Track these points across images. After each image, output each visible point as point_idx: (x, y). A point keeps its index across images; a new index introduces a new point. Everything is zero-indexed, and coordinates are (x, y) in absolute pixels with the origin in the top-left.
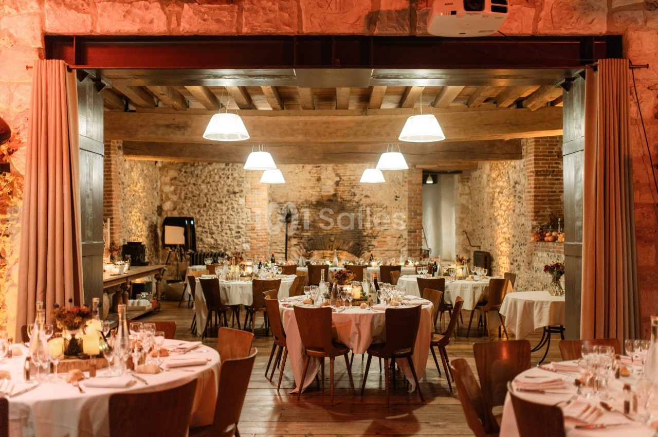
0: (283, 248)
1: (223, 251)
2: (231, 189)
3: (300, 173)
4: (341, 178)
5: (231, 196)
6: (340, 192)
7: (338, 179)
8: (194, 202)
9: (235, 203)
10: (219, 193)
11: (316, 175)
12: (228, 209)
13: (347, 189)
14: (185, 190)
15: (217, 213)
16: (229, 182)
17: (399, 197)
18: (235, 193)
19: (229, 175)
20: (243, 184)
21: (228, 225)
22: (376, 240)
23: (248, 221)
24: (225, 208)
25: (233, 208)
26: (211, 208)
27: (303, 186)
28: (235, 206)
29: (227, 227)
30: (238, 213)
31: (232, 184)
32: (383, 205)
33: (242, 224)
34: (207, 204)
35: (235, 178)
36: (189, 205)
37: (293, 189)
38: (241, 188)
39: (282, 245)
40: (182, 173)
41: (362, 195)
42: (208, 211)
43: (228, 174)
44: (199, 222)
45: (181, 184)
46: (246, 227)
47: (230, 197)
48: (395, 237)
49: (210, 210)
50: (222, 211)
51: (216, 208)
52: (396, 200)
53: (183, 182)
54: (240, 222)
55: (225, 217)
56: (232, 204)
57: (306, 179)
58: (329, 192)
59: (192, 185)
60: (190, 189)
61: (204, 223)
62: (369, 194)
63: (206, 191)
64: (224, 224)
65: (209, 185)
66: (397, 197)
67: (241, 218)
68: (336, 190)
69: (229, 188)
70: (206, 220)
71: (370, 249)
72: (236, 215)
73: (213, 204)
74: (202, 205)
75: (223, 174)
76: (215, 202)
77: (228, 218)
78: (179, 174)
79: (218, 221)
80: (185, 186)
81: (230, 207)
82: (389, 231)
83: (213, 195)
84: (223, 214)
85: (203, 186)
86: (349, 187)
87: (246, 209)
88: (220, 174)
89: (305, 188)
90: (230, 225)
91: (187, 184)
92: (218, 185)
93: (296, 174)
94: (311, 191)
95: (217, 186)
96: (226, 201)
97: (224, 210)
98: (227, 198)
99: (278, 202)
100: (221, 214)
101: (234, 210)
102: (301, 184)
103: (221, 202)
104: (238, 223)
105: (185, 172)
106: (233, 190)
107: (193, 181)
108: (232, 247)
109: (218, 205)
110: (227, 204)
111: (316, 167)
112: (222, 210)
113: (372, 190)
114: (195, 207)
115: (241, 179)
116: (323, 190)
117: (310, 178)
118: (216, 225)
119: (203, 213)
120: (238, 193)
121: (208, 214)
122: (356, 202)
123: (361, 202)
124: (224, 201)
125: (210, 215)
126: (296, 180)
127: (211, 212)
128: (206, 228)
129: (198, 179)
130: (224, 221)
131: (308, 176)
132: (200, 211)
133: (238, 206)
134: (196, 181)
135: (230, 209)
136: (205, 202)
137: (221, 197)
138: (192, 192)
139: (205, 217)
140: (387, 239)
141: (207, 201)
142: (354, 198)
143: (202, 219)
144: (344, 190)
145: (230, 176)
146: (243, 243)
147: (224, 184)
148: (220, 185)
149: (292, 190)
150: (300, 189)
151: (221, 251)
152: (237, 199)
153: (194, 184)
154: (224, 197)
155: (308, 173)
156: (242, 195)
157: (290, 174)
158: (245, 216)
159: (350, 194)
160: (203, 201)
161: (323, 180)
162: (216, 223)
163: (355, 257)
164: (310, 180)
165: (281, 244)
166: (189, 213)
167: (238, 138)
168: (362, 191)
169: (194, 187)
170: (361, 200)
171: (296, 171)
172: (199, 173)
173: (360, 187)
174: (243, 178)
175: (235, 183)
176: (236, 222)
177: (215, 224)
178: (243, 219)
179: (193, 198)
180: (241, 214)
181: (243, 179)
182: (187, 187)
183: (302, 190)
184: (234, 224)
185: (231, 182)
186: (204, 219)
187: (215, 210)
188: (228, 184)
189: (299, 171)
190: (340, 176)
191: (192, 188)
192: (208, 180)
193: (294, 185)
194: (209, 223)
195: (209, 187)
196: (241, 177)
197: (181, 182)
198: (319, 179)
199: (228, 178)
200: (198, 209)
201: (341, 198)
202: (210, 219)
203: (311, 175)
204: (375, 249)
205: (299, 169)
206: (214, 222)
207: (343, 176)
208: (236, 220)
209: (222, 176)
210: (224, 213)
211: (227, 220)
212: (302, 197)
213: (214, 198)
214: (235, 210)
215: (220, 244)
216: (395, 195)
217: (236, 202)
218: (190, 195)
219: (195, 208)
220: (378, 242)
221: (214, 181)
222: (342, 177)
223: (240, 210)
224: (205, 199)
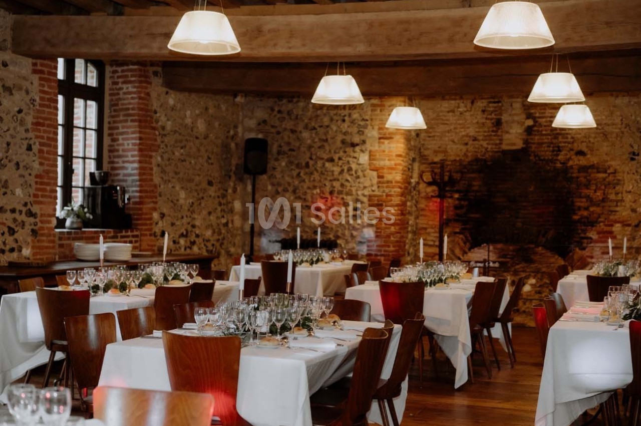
0: (437, 237)
1: (333, 238)
2: (348, 138)
3: (467, 114)
4: (535, 122)
5: (347, 150)
6: (534, 146)
7: (530, 122)
8: (292, 159)
9: (354, 162)
10: (329, 145)
11: (493, 116)
12: (342, 171)
13: (546, 141)
14: (277, 141)
15: (325, 177)
16: (345, 127)
17: (638, 155)
18: (354, 145)
19: (345, 116)
20: (366, 131)
21: (341, 196)
22: (594, 228)
23: (373, 191)
24: (337, 170)
25: (350, 169)
26: (316, 169)
27: (471, 134)
28: (354, 166)
29: (339, 201)
30: (358, 177)
31: (350, 130)
32: (609, 167)
33: (364, 195)
34: (311, 163)
35: (354, 120)
36: (284, 164)
37: (456, 140)
38: (363, 138)
39: (435, 232)
40: (275, 113)
41: (572, 150)
42: (312, 173)
43: (343, 115)
44: (298, 191)
45: (273, 130)
46: (369, 200)
47: (345, 152)
48: (629, 225)
49: (315, 173)
50: (333, 175)
51: (323, 170)
52: (632, 159)
53: (276, 127)
54: (360, 193)
55: (337, 185)
56: (348, 162)
57: (477, 123)
58: (514, 144)
59: (287, 133)
60: (286, 139)
61: (305, 193)
62: (585, 150)
63: (309, 141)
64: (336, 194)
65: (314, 131)
66: (634, 154)
67: (362, 186)
68: (526, 142)
69: (344, 137)
70: (309, 188)
71: (585, 245)
72: (354, 181)
73: (320, 163)
74: (304, 164)
75: (336, 114)
76: (322, 159)
77: (342, 185)
78: (270, 114)
79: (328, 189)
80: (278, 133)
81: (346, 168)
82: (618, 213)
83: (319, 147)
84: (335, 180)
85: (306, 134)
86: (550, 137)
87: (371, 172)
88: (332, 115)
89: (475, 139)
90: (345, 197)
91: (281, 130)
92: (328, 132)
93: (461, 113)
94: (484, 144)
95: (326, 134)
96: (340, 159)
97: (336, 173)
98: (341, 154)
99: (430, 161)
100: (332, 178)
101: (351, 173)
102: (468, 131)
103: (331, 160)
104: (358, 195)
105: (279, 112)
106: (351, 140)
107: (289, 124)
108: (347, 232)
109: (327, 165)
110: (340, 163)
111: (495, 102)
112: (333, 171)
113: (590, 141)
114: (293, 167)
115: (362, 123)
116: (504, 142)
117: (484, 121)
118: (324, 196)
119: (304, 177)
120: (357, 145)
121: (312, 179)
122: (561, 163)
123: (571, 163)
124: (336, 157)
125: (314, 180)
126: (460, 124)
127: (316, 176)
128: (308, 201)
129: (298, 123)
130: (336, 189)
131: (480, 118)
132: (299, 173)
133: (358, 166)
134: (295, 125)
135: (346, 171)
136: (308, 160)
137: (333, 151)
138: (289, 144)
139: (307, 183)
140: (614, 229)
141: (311, 158)
142: (558, 155)
143: (302, 187)
144: (540, 141)
145: (346, 118)
146: (364, 227)
147: (336, 131)
148: (330, 132)
149: (453, 142)
150: (466, 139)
151: (330, 238)
152: (356, 155)
153: (293, 131)
154: (337, 151)
155: (480, 113)
156: (364, 149)
157: (451, 114)
158: (367, 184)
159: (551, 149)
160: (304, 158)
161: (504, 125)
162: (323, 193)
163: (556, 257)
164: (483, 124)
165: (433, 230)
166: (283, 177)
167: (227, 51)
168: (573, 143)
169: (291, 135)
170: (569, 160)
171: (461, 110)
172: (300, 113)
173: (569, 137)
174: (367, 120)
175: (355, 130)
176: (354, 193)
177: (321, 195)
178: (365, 187)
179: (290, 153)
180: (362, 180)
181: (367, 122)
182: (281, 135)
183: (471, 142)
184: (352, 195)
185: (348, 127)
186: (305, 187)
187: (322, 173)
188: (344, 131)
189: (465, 109)
190: (534, 119)
191: (289, 137)
192: (313, 124)
193: (456, 133)
194: (313, 194)
195: (314, 135)
196: (363, 120)
197: (273, 127)
198: (498, 123)
199: (344, 121)
200: (297, 171)
201: (535, 156)
202: (315, 187)
203: (485, 116)
204: (592, 245)
205: (466, 107)
206: (320, 191)
207: (540, 117)
208: (354, 189)
209: (335, 118)
210: (335, 177)
211: (340, 189)
212: (470, 154)
213: (320, 153)
214: (353, 172)
215: (328, 227)
216: (631, 150)
217: (355, 160)
218: (285, 148)
219: (292, 170)
220: (599, 233)
221: (321, 127)
222: (538, 120)
223: (360, 173)
224: (308, 155)
